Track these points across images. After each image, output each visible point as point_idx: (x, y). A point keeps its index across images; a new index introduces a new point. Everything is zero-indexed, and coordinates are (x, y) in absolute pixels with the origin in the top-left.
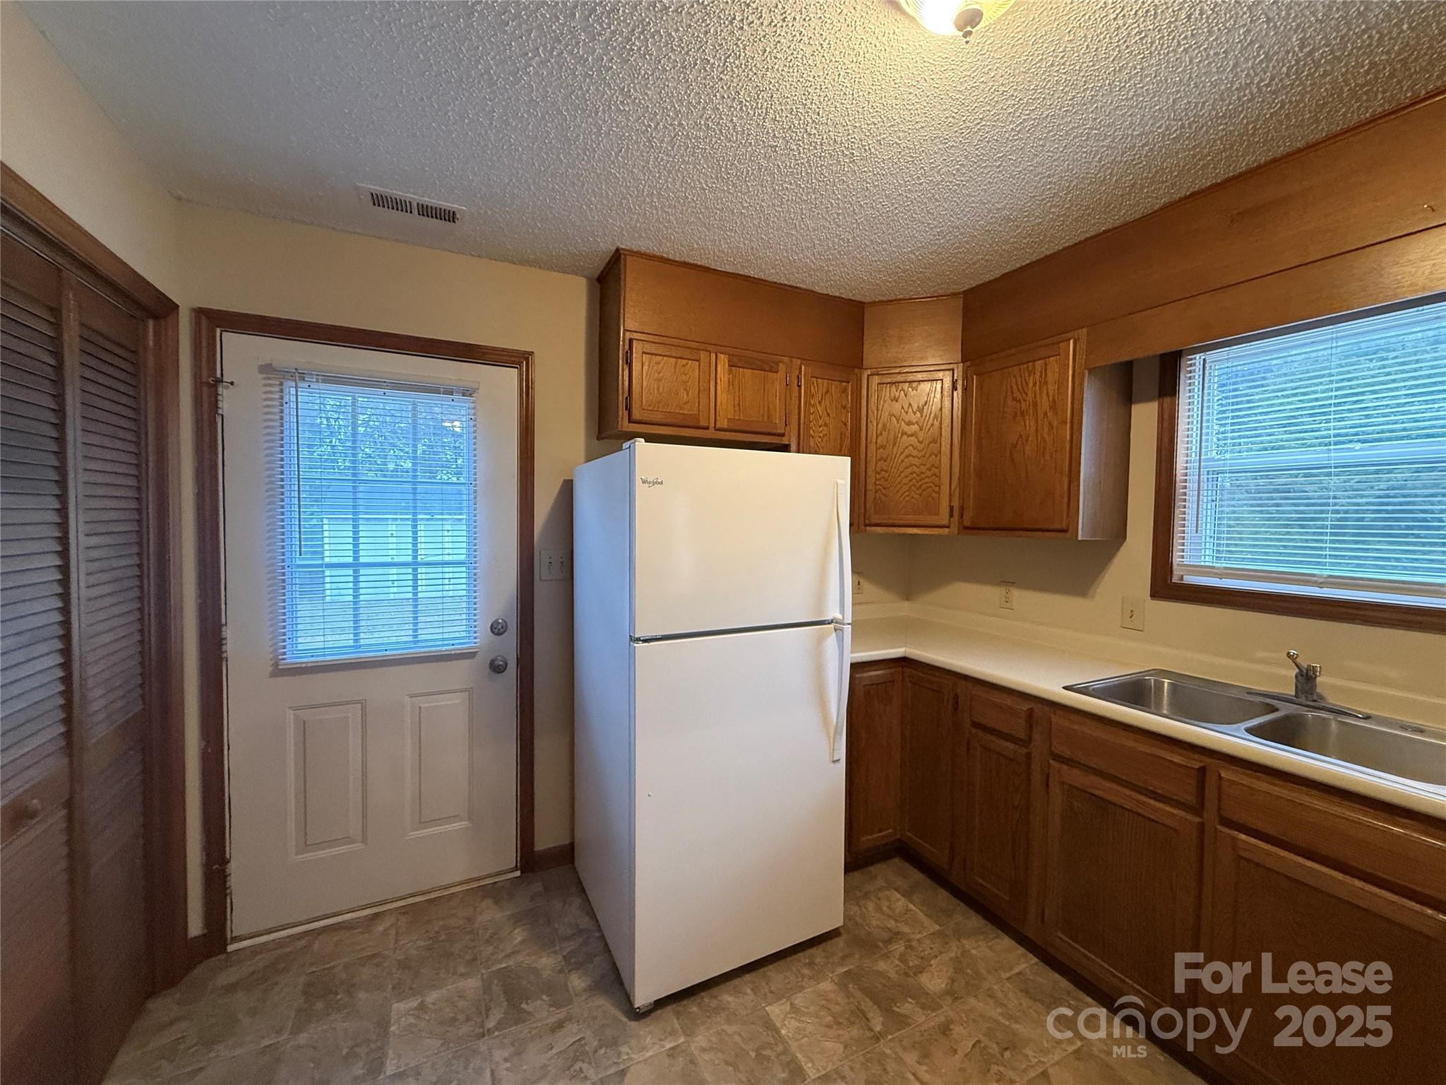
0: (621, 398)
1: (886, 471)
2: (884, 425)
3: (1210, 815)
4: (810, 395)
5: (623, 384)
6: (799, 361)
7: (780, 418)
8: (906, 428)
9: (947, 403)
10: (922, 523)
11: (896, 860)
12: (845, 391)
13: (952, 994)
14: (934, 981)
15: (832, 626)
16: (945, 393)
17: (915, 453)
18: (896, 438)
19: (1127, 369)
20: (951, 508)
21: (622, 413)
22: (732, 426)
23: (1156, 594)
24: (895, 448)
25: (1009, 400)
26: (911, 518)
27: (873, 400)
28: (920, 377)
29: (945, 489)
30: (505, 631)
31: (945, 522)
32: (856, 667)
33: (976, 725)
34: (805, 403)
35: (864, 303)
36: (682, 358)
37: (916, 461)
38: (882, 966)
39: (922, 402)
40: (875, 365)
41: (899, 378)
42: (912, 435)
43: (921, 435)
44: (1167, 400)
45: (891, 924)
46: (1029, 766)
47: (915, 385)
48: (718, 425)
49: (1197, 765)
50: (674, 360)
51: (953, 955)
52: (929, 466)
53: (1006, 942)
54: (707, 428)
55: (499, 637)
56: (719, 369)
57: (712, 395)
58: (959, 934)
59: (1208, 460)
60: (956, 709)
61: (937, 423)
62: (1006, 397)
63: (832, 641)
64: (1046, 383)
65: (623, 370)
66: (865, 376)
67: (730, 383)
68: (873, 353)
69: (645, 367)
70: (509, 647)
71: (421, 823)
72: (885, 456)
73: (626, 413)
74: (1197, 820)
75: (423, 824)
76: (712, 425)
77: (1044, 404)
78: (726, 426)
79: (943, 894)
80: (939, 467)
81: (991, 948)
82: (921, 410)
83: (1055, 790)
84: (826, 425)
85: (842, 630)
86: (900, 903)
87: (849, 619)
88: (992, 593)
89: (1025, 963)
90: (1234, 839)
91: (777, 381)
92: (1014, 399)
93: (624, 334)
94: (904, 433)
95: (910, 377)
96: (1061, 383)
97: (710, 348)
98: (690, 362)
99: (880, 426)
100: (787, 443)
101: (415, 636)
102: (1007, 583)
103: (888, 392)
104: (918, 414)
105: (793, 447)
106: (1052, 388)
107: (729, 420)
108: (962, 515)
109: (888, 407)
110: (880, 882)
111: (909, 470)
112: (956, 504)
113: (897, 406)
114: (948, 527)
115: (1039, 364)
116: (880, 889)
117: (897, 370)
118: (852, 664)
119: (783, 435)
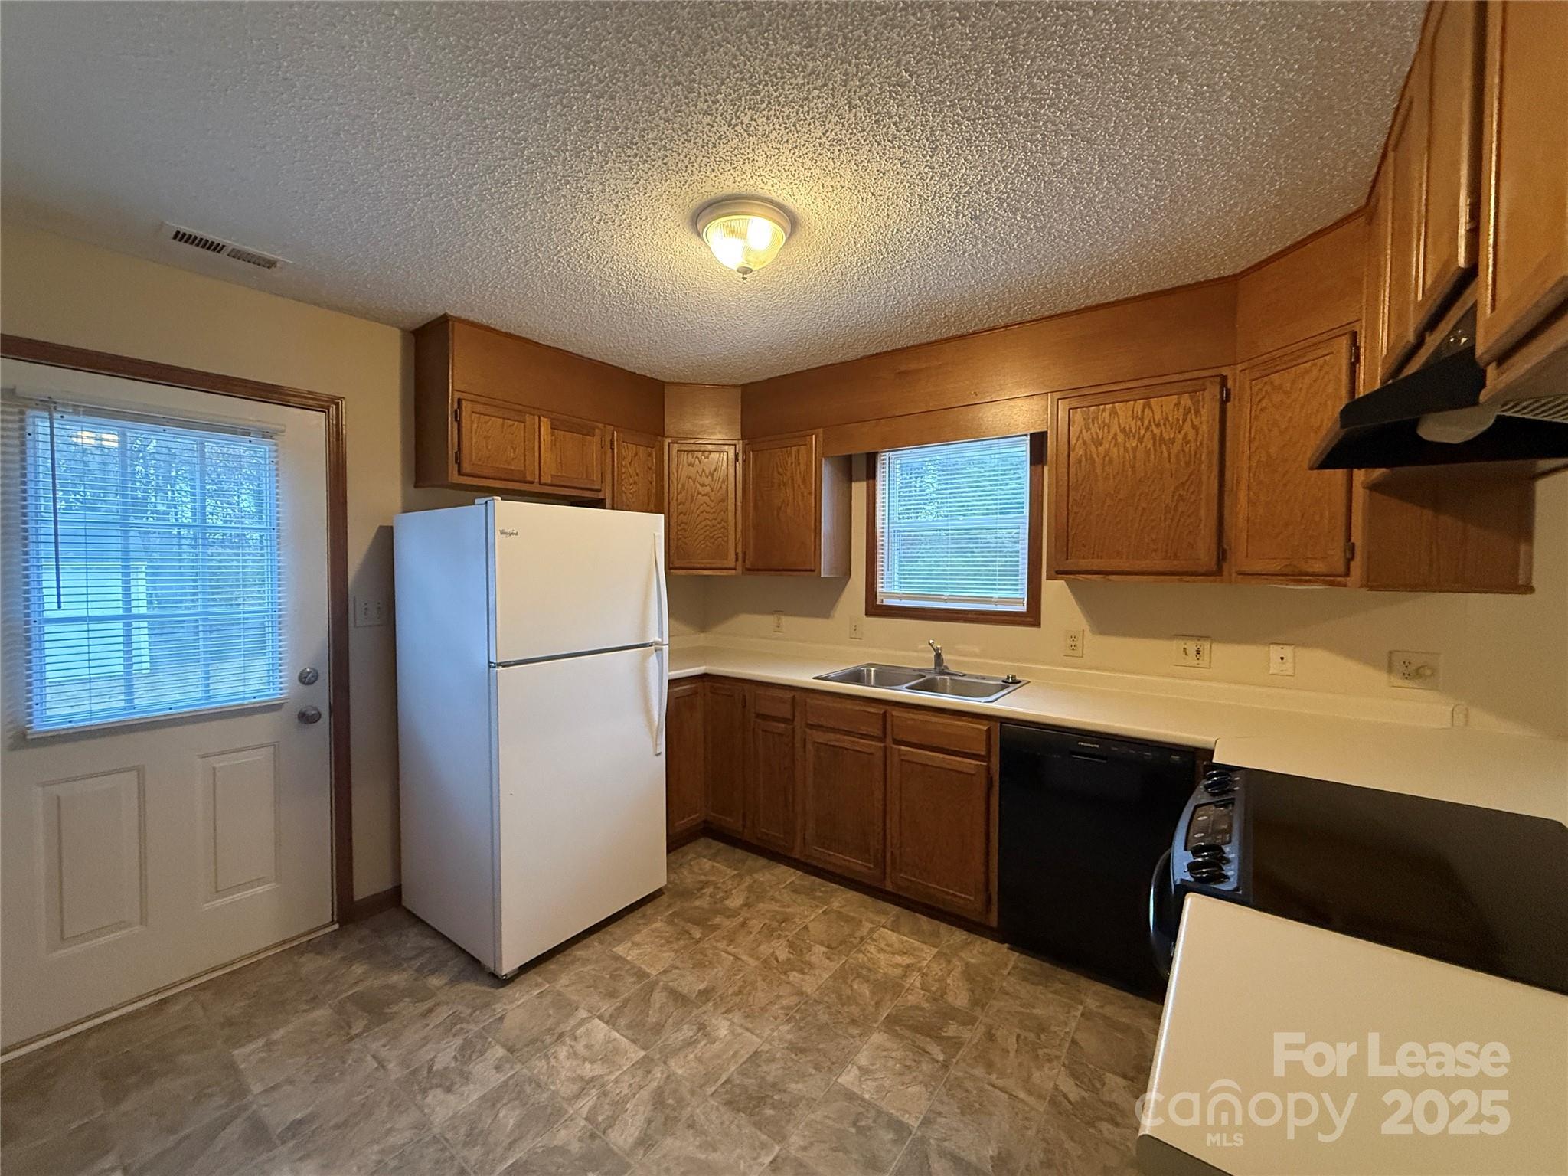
0: (450, 453)
1: (686, 524)
2: (683, 486)
3: (889, 740)
4: (621, 457)
5: (452, 440)
6: (612, 427)
7: (597, 477)
8: (701, 489)
9: (731, 471)
10: (714, 566)
11: (702, 839)
12: (650, 455)
13: (747, 905)
14: (735, 902)
15: (653, 647)
16: (730, 463)
17: (708, 509)
18: (692, 496)
19: (849, 459)
20: (737, 554)
21: (453, 467)
22: (556, 482)
23: (868, 613)
24: (692, 505)
25: (776, 473)
26: (706, 562)
27: (674, 465)
28: (710, 447)
29: (732, 537)
30: (314, 681)
31: (732, 565)
32: (672, 682)
33: (758, 716)
34: (618, 463)
35: (663, 382)
36: (509, 419)
37: (707, 516)
38: (697, 903)
39: (713, 468)
40: (675, 435)
41: (694, 447)
42: (706, 495)
43: (712, 494)
44: (871, 481)
45: (703, 878)
46: (794, 738)
47: (707, 454)
48: (543, 481)
49: (882, 711)
50: (501, 420)
51: (747, 884)
52: (719, 520)
53: (783, 869)
54: (532, 483)
55: (311, 687)
56: (542, 429)
57: (537, 454)
58: (750, 872)
59: (893, 523)
60: (744, 707)
61: (724, 487)
62: (773, 472)
63: (653, 659)
64: (799, 464)
65: (452, 427)
66: (666, 444)
67: (554, 443)
68: (671, 425)
69: (475, 426)
70: (321, 697)
71: (217, 892)
72: (684, 511)
73: (456, 466)
74: (882, 745)
75: (218, 893)
76: (537, 480)
77: (798, 479)
78: (549, 482)
79: (739, 853)
80: (726, 522)
81: (773, 875)
82: (712, 475)
83: (810, 746)
84: (635, 483)
85: (661, 650)
86: (707, 864)
87: (666, 641)
88: (768, 621)
89: (793, 876)
90: (899, 750)
91: (594, 444)
92: (779, 473)
93: (453, 394)
94: (699, 493)
95: (703, 448)
96: (808, 465)
97: (536, 411)
98: (516, 423)
99: (680, 486)
100: (602, 497)
101: (207, 691)
102: (778, 612)
103: (685, 459)
104: (710, 478)
105: (608, 502)
106: (803, 467)
107: (552, 476)
108: (744, 561)
109: (686, 471)
110: (691, 855)
111: (704, 524)
112: (739, 551)
113: (693, 470)
114: (735, 569)
115: (794, 449)
116: (691, 860)
117: (692, 441)
118: (669, 681)
119: (599, 491)
